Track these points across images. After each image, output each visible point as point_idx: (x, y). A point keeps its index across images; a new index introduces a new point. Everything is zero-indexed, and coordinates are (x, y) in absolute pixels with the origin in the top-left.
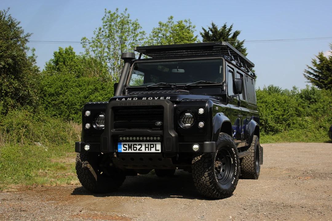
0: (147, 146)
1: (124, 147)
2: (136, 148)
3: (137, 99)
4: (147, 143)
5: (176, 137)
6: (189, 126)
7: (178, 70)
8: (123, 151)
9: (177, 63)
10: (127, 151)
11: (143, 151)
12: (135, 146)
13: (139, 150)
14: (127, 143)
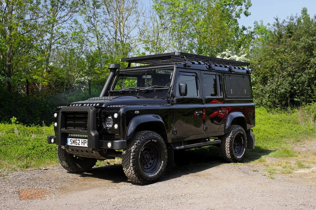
0: (82, 142)
1: (71, 142)
2: (77, 142)
3: (81, 104)
4: (83, 140)
5: (95, 136)
6: (111, 127)
7: (146, 76)
8: (70, 145)
9: (147, 70)
10: (72, 145)
11: (81, 145)
12: (76, 141)
13: (78, 144)
14: (72, 139)
